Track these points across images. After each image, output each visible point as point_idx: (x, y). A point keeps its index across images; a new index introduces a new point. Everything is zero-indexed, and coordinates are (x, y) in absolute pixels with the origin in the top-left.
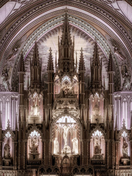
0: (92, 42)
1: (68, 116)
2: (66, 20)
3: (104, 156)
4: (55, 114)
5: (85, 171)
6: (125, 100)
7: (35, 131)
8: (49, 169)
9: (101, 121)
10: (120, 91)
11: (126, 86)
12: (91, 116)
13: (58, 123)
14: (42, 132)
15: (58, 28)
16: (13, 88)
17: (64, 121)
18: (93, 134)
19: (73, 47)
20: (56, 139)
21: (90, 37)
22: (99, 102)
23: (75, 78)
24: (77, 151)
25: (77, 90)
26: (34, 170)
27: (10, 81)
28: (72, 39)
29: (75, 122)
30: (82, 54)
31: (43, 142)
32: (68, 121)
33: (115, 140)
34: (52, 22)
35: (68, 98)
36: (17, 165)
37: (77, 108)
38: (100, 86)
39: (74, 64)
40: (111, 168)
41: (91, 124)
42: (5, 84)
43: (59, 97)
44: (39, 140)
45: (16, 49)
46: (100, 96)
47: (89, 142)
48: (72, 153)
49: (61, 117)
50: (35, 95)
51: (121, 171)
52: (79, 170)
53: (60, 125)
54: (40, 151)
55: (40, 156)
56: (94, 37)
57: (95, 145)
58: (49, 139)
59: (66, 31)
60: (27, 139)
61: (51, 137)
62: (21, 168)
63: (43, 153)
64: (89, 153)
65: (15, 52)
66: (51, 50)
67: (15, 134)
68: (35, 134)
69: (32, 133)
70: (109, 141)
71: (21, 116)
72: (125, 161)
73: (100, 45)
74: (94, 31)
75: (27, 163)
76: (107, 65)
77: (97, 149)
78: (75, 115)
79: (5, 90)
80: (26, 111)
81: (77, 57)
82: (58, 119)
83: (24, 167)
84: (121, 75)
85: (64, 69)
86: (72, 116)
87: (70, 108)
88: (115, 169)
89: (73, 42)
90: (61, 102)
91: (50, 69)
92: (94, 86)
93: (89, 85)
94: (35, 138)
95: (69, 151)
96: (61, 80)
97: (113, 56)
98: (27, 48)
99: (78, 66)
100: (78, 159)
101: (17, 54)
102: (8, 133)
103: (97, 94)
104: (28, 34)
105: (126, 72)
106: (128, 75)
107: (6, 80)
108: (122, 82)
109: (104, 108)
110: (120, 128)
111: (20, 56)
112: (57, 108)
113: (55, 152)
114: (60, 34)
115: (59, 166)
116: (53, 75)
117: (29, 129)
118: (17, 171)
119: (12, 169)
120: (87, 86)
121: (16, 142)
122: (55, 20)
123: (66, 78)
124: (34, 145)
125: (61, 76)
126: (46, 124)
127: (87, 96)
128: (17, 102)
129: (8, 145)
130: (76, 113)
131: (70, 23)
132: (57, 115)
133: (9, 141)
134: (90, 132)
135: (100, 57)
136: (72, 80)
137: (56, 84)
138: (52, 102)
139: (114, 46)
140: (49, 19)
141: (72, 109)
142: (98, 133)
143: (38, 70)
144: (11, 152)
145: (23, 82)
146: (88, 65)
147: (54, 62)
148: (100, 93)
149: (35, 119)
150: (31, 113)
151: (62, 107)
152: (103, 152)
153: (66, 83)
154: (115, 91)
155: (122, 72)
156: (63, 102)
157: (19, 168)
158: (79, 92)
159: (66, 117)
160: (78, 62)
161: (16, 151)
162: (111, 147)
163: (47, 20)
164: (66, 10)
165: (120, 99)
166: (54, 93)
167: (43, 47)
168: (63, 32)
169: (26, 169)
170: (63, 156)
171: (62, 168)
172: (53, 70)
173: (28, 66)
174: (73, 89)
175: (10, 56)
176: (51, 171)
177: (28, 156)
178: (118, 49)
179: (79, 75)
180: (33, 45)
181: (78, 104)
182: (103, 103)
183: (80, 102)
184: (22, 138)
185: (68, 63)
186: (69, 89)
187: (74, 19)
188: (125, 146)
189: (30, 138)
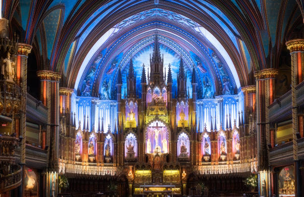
0: (178, 57)
1: (159, 121)
2: (156, 39)
3: (189, 155)
4: (148, 119)
5: (173, 167)
6: (206, 106)
7: (131, 134)
8: (143, 165)
9: (186, 125)
10: (202, 98)
11: (207, 95)
12: (178, 121)
13: (150, 127)
14: (137, 135)
15: (150, 45)
16: (112, 97)
17: (155, 125)
18: (180, 136)
19: (163, 63)
20: (149, 140)
21: (176, 53)
22: (185, 109)
23: (165, 89)
24: (166, 150)
25: (166, 100)
26: (131, 167)
27: (109, 91)
28: (161, 56)
29: (164, 126)
30: (170, 69)
31: (138, 143)
32: (159, 125)
33: (198, 140)
34: (144, 41)
35: (158, 105)
36: (117, 163)
37: (166, 115)
38: (185, 95)
39: (163, 77)
40: (195, 164)
41: (177, 128)
42: (105, 94)
43: (151, 105)
44: (134, 141)
45: (114, 64)
46: (185, 104)
47: (177, 143)
48: (162, 152)
49: (153, 122)
50: (131, 103)
51: (204, 166)
52: (168, 166)
53: (152, 128)
54: (135, 150)
55: (136, 155)
56: (180, 53)
57: (182, 145)
58: (143, 140)
59: (157, 49)
60: (125, 140)
61: (145, 138)
62: (120, 165)
63: (138, 152)
64: (177, 152)
65: (114, 67)
66: (144, 66)
67: (114, 136)
68: (131, 136)
69: (129, 135)
70: (193, 142)
71: (120, 121)
72: (206, 158)
73: (185, 60)
74: (180, 49)
75: (125, 161)
76: (191, 77)
77: (183, 149)
78: (164, 120)
79: (105, 99)
80: (124, 117)
81: (166, 71)
82: (150, 124)
83: (122, 164)
84: (203, 85)
85: (155, 82)
86: (162, 121)
87: (160, 114)
88: (198, 165)
89: (162, 58)
90: (152, 110)
91: (143, 82)
92: (180, 96)
93: (176, 94)
94: (131, 140)
95: (160, 150)
96: (152, 91)
97: (196, 69)
98: (124, 63)
99: (167, 79)
100: (167, 157)
101: (115, 69)
102: (109, 135)
103: (183, 102)
104: (124, 52)
105: (207, 82)
106: (209, 85)
107: (106, 90)
108: (204, 91)
109: (189, 114)
110: (202, 130)
111: (118, 70)
112: (150, 115)
113: (148, 151)
114: (151, 51)
115: (152, 163)
116: (146, 87)
117: (126, 132)
119: (112, 166)
120: (174, 94)
121: (115, 143)
122: (147, 39)
123: (157, 89)
124: (130, 145)
125: (152, 88)
126: (141, 128)
127: (175, 104)
128: (116, 109)
129: (108, 146)
130: (166, 119)
131: (160, 41)
132: (150, 121)
133: (109, 142)
134: (177, 134)
135: (185, 70)
136: (161, 91)
137: (148, 93)
138: (145, 109)
139: (197, 60)
140: (142, 39)
141: (162, 115)
142: (183, 136)
143: (133, 82)
144: (111, 152)
145: (120, 92)
146: (174, 77)
147: (147, 76)
148: (185, 101)
149: (131, 123)
150: (128, 119)
151: (154, 114)
152: (188, 151)
153: (157, 92)
154: (198, 98)
155: (204, 82)
156: (154, 109)
157: (118, 164)
159: (157, 121)
160: (167, 75)
161: (115, 151)
162: (195, 147)
163: (141, 39)
164: (156, 32)
165: (202, 105)
166: (147, 102)
167: (137, 62)
168: (154, 50)
169: (123, 166)
170: (154, 154)
171: (154, 164)
172: (146, 82)
173: (124, 78)
174: (163, 98)
175: (109, 70)
176: (145, 167)
177: (126, 155)
178: (200, 64)
179: (168, 86)
180: (128, 60)
181: (166, 110)
182: (188, 109)
183: (169, 109)
184: (120, 140)
185: (158, 76)
186: (159, 99)
187: (163, 38)
188: (207, 146)
189: (127, 140)
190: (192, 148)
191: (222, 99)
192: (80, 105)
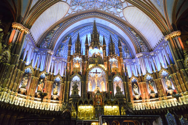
3: (123, 93)
6: (128, 63)
7: (76, 76)
11: (128, 57)
13: (91, 73)
14: (81, 76)
17: (95, 71)
18: (115, 79)
19: (99, 35)
30: (104, 38)
31: (82, 83)
32: (98, 72)
34: (87, 28)
36: (62, 100)
37: (103, 64)
38: (115, 53)
41: (112, 73)
45: (67, 38)
47: (113, 83)
50: (77, 57)
51: (136, 104)
54: (79, 88)
58: (86, 81)
59: (95, 28)
62: (65, 101)
63: (81, 90)
64: (113, 91)
66: (87, 35)
67: (63, 78)
70: (125, 83)
72: (137, 97)
75: (69, 97)
81: (101, 39)
82: (92, 69)
83: (67, 101)
90: (93, 60)
91: (87, 43)
102: (58, 77)
103: (114, 58)
104: (75, 32)
105: (127, 50)
106: (128, 52)
112: (91, 63)
115: (93, 99)
116: (88, 47)
117: (72, 74)
118: (61, 104)
119: (58, 103)
121: (63, 84)
122: (89, 27)
132: (91, 66)
133: (58, 83)
134: (113, 77)
138: (88, 60)
141: (100, 64)
142: (117, 79)
145: (70, 50)
147: (89, 41)
149: (77, 69)
150: (74, 66)
152: (122, 90)
155: (125, 50)
158: (104, 56)
159: (97, 68)
161: (62, 90)
166: (89, 57)
176: (87, 103)
178: (121, 40)
179: (103, 47)
181: (103, 61)
185: (97, 41)
189: (72, 82)
190: (125, 87)
191: (142, 55)
192: (38, 54)
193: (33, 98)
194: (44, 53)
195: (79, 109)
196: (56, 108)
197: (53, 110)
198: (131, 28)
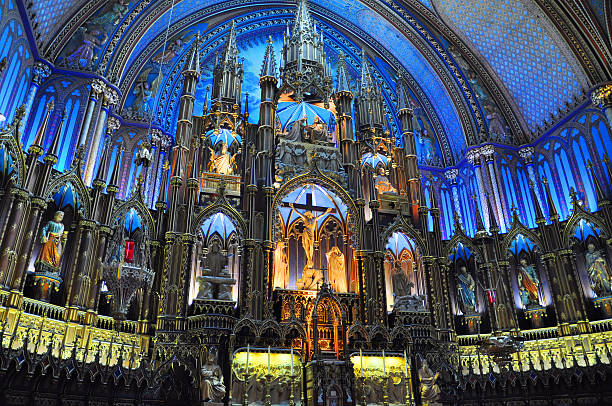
7: (220, 214)
11: (428, 157)
14: (245, 217)
17: (303, 202)
18: (390, 240)
24: (342, 286)
31: (245, 247)
32: (316, 203)
34: (265, 15)
37: (340, 171)
40: (446, 338)
41: (379, 214)
42: (140, 105)
43: (290, 139)
44: (226, 248)
45: (179, 42)
47: (382, 260)
51: (467, 349)
57: (394, 271)
58: (267, 237)
62: (167, 327)
63: (245, 280)
64: (384, 292)
65: (177, 47)
67: (155, 218)
74: (351, 50)
75: (188, 310)
77: (402, 283)
79: (137, 119)
87: (321, 166)
91: (270, 74)
101: (179, 52)
104: (211, 23)
105: (424, 129)
106: (428, 136)
108: (418, 148)
113: (280, 282)
118: (147, 338)
119: (131, 330)
121: (155, 244)
122: (271, 14)
134: (382, 232)
140: (260, 8)
141: (327, 169)
157: (159, 323)
158: (340, 138)
163: (256, 8)
169: (182, 331)
170: (307, 294)
175: (162, 53)
181: (340, 160)
185: (314, 70)
186: (312, 129)
189: (199, 239)
191: (491, 152)
192: (45, 93)
193: (19, 298)
194: (76, 93)
195: (236, 366)
196: (127, 357)
197: (113, 362)
198: (451, 42)
